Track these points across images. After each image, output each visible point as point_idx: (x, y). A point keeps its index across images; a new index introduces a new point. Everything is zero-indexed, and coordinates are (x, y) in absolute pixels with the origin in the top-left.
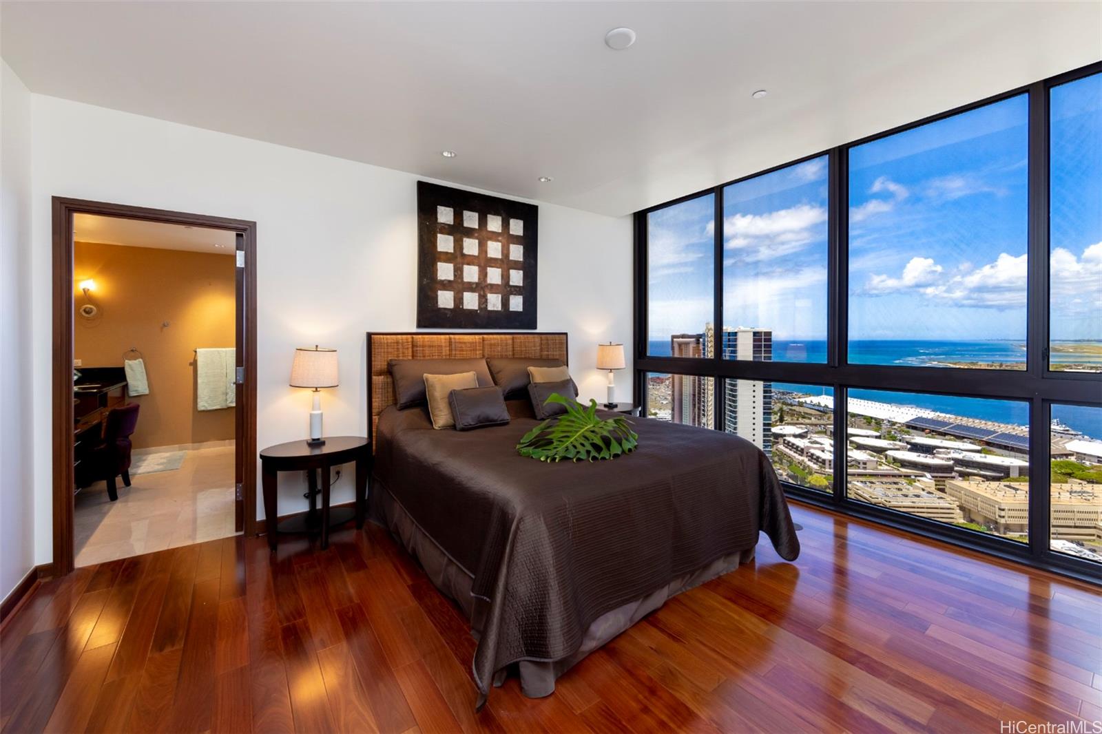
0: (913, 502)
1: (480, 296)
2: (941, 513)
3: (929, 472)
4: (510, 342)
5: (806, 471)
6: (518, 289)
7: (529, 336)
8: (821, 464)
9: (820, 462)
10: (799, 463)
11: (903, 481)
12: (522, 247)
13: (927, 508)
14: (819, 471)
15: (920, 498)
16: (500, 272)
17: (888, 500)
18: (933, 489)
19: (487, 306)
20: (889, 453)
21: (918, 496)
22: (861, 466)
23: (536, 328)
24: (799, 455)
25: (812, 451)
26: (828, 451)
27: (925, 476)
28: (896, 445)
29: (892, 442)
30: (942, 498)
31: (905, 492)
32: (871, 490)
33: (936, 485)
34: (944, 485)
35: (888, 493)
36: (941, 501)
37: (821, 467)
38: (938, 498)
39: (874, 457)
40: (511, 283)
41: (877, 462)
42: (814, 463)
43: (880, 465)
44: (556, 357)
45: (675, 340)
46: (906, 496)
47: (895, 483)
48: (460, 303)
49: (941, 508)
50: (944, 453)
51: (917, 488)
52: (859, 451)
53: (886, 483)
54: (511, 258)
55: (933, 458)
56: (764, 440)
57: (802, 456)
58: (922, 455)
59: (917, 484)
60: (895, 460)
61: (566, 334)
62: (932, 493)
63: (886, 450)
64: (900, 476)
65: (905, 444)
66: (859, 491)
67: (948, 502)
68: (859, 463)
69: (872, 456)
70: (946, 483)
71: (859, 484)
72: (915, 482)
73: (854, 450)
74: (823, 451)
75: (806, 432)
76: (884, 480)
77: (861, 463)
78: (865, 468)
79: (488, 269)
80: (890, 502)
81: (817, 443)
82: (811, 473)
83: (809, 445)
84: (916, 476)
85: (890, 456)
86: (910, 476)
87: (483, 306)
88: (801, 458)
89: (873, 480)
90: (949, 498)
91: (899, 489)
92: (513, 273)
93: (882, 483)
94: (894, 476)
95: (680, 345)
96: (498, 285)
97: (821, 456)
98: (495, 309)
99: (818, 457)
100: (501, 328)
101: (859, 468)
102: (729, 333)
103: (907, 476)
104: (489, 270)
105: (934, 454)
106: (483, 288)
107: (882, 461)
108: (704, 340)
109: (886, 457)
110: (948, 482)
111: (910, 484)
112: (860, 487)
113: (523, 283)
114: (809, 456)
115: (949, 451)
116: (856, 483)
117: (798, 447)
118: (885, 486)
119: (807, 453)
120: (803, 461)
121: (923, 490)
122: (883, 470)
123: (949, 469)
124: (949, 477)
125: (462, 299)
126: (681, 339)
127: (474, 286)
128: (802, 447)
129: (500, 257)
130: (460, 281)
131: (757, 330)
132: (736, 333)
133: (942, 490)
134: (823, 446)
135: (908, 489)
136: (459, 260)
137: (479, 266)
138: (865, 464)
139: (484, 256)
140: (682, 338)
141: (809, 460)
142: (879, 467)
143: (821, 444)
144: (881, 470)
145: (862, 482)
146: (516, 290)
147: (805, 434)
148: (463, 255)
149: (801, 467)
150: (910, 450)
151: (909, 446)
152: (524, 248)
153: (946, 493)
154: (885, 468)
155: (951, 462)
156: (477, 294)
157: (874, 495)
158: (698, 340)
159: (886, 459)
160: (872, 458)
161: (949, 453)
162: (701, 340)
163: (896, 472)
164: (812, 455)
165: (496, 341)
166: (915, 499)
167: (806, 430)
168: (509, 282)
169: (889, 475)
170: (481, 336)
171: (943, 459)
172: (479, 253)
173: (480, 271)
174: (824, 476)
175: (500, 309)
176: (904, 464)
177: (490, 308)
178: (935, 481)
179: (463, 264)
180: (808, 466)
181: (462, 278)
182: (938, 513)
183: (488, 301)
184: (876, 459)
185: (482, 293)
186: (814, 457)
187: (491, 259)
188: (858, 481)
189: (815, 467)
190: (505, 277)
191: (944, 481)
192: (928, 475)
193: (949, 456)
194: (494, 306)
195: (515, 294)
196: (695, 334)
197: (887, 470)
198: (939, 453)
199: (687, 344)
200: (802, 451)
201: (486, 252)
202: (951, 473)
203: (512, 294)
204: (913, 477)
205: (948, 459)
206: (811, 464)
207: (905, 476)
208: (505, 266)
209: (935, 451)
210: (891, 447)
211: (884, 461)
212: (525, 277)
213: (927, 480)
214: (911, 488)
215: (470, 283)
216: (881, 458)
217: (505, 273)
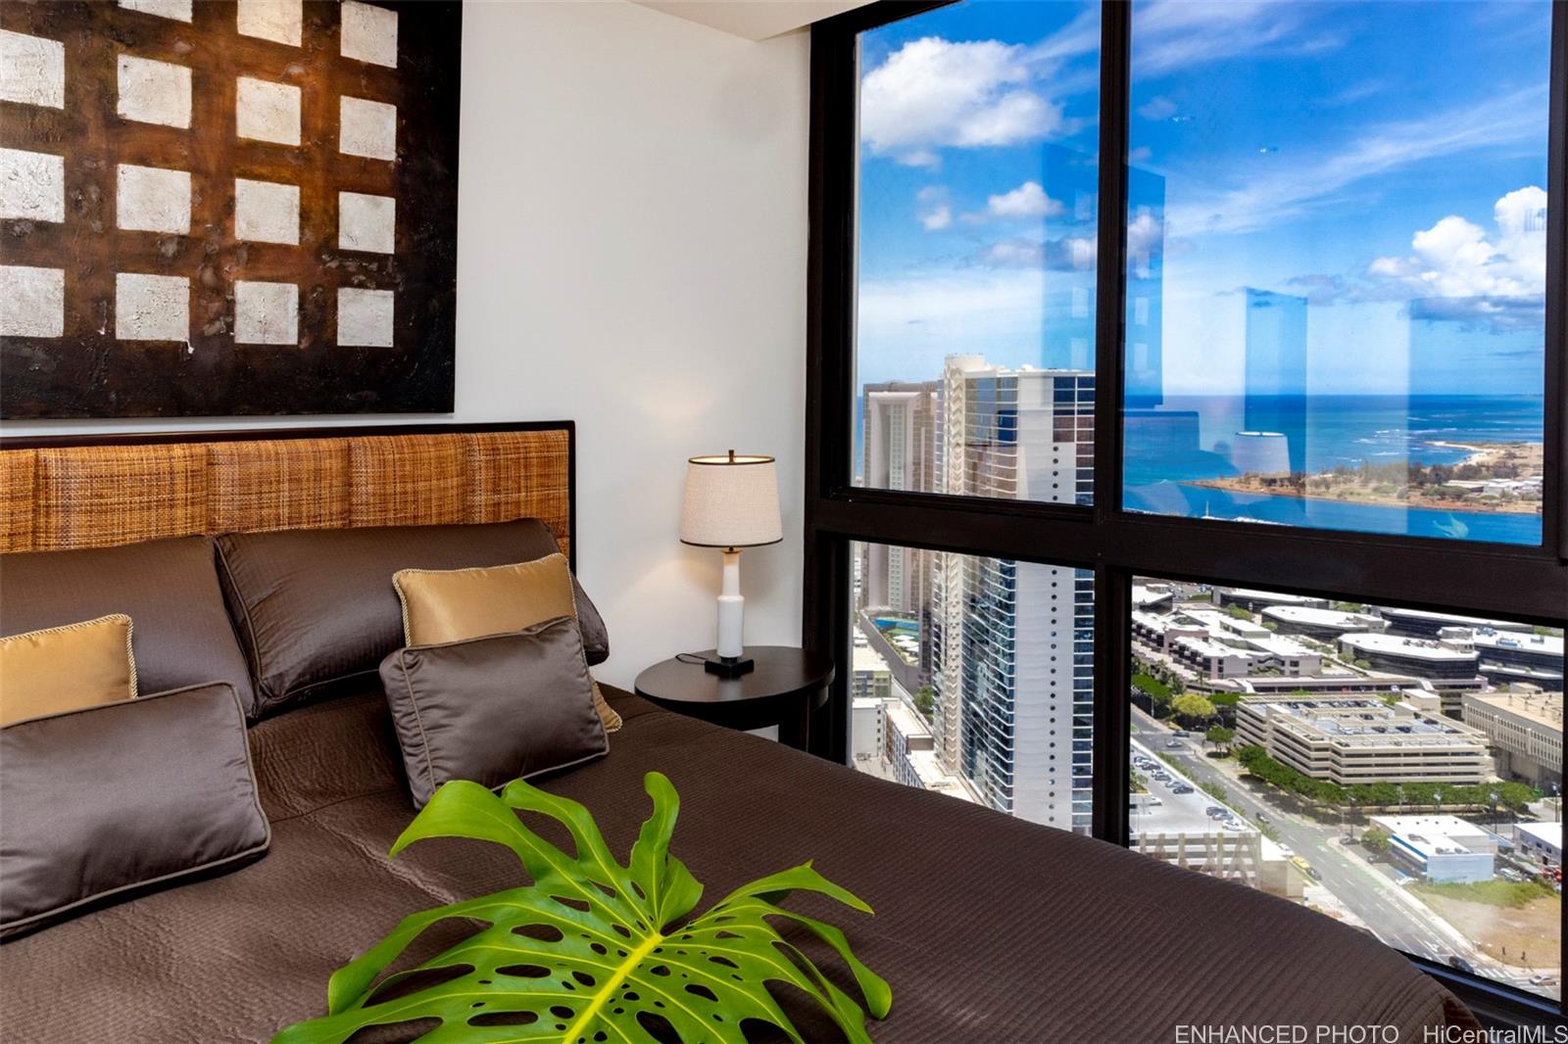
0: (1396, 744)
1: (198, 291)
2: (1453, 764)
3: (1428, 677)
4: (334, 464)
5: (1169, 686)
6: (374, 266)
7: (421, 437)
8: (1200, 669)
9: (1199, 664)
10: (1153, 667)
11: (1376, 699)
12: (394, 109)
13: (1425, 755)
14: (1198, 685)
15: (1411, 734)
16: (296, 201)
17: (1343, 741)
18: (1436, 714)
19: (230, 327)
20: (1346, 638)
21: (1406, 730)
22: (1288, 668)
23: (449, 407)
24: (1154, 650)
25: (1182, 640)
26: (1216, 639)
27: (1420, 686)
28: (1359, 621)
29: (1351, 615)
30: (1455, 732)
31: (1378, 721)
32: (1307, 722)
33: (1443, 704)
34: (1460, 704)
35: (1346, 727)
36: (1453, 737)
37: (1200, 674)
38: (1447, 732)
39: (1315, 648)
40: (344, 243)
41: (1321, 659)
42: (1187, 667)
43: (1328, 666)
44: (524, 513)
45: (871, 394)
46: (1382, 730)
47: (1358, 704)
48: (98, 314)
49: (1454, 754)
50: (1459, 635)
51: (1404, 712)
52: (1282, 637)
53: (1341, 704)
54: (346, 147)
55: (1436, 647)
56: (1077, 620)
57: (1158, 651)
58: (1414, 640)
59: (1404, 704)
60: (1359, 653)
61: (569, 426)
62: (1435, 722)
63: (1340, 631)
64: (1369, 688)
65: (1380, 619)
66: (1280, 725)
67: (1467, 739)
68: (1283, 663)
69: (1309, 646)
70: (1463, 700)
71: (1284, 710)
72: (1400, 699)
73: (1273, 636)
74: (1206, 639)
75: (1169, 599)
76: (1336, 697)
77: (1287, 663)
78: (1296, 674)
79: (241, 185)
80: (1347, 745)
81: (1193, 622)
82: (1178, 689)
83: (1175, 626)
84: (1402, 687)
85: (1348, 645)
86: (1388, 687)
87: (210, 330)
88: (1157, 657)
89: (1313, 698)
90: (1468, 731)
91: (1367, 717)
92: (351, 204)
93: (1331, 704)
94: (1356, 688)
95: (884, 407)
96: (284, 249)
97: (1200, 650)
98: (271, 340)
99: (1195, 654)
100: (293, 411)
101: (1282, 673)
102: (999, 380)
103: (1383, 688)
104: (244, 189)
105: (1438, 638)
106: (213, 260)
107: (1331, 656)
108: (941, 396)
109: (1340, 646)
110: (1469, 696)
111: (1390, 704)
112: (1286, 717)
113: (397, 243)
114: (1175, 652)
115: (1468, 630)
116: (1275, 707)
117: (1150, 632)
118: (1337, 711)
119: (1171, 645)
120: (1162, 662)
121: (1417, 716)
122: (1334, 676)
123: (1468, 669)
124: (1469, 686)
125: (110, 299)
126: (886, 394)
127: (170, 249)
128: (1161, 631)
129: (294, 139)
130: (97, 225)
131: (1063, 372)
132: (1016, 379)
133: (1455, 715)
134: (1206, 628)
135: (1386, 717)
136: (95, 139)
137: (196, 170)
138: (1295, 664)
139: (217, 133)
140: (889, 391)
141: (1175, 661)
142: (1325, 671)
143: (1202, 624)
144: (1328, 676)
145: (1289, 704)
146: (368, 270)
147: (1166, 604)
148: (119, 126)
149: (1158, 677)
150: (1390, 631)
151: (1387, 623)
152: (400, 115)
153: (1462, 720)
154: (1337, 673)
155: (1474, 655)
156: (186, 281)
157: (1316, 732)
158: (928, 396)
159: (1340, 651)
160: (1311, 652)
161: (1469, 634)
162: (934, 395)
163: (1361, 679)
164: (1183, 648)
165: (270, 466)
166: (1401, 737)
167: (1169, 594)
168: (336, 236)
169: (1347, 688)
170: (199, 448)
171: (1455, 647)
172: (194, 120)
173: (199, 192)
174: (1207, 694)
175: (292, 339)
176: (1377, 660)
177: (246, 333)
178: (1441, 695)
179: (114, 159)
180: (1174, 674)
181: (112, 216)
182: (1446, 764)
183: (239, 309)
184: (1318, 654)
185: (208, 276)
186: (1186, 653)
187: (253, 146)
188: (1280, 704)
189: (1188, 675)
190: (316, 217)
191: (1459, 695)
192: (1427, 683)
193: (1469, 642)
194: (265, 326)
195: (361, 285)
196: (920, 382)
197: (1341, 676)
198: (1448, 635)
199: (901, 405)
200: (1160, 640)
201: (231, 118)
202: (1474, 677)
203: (348, 283)
204: (1395, 689)
205: (1466, 647)
206: (1180, 670)
207: (1379, 688)
208: (319, 177)
209: (1440, 632)
210: (1351, 626)
211: (1335, 656)
212: (405, 221)
213: (1425, 692)
214: (1392, 714)
215: (149, 238)
216: (1329, 651)
217: (317, 206)
